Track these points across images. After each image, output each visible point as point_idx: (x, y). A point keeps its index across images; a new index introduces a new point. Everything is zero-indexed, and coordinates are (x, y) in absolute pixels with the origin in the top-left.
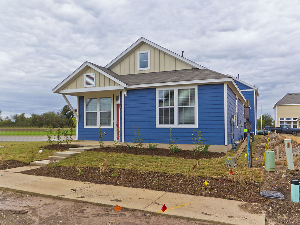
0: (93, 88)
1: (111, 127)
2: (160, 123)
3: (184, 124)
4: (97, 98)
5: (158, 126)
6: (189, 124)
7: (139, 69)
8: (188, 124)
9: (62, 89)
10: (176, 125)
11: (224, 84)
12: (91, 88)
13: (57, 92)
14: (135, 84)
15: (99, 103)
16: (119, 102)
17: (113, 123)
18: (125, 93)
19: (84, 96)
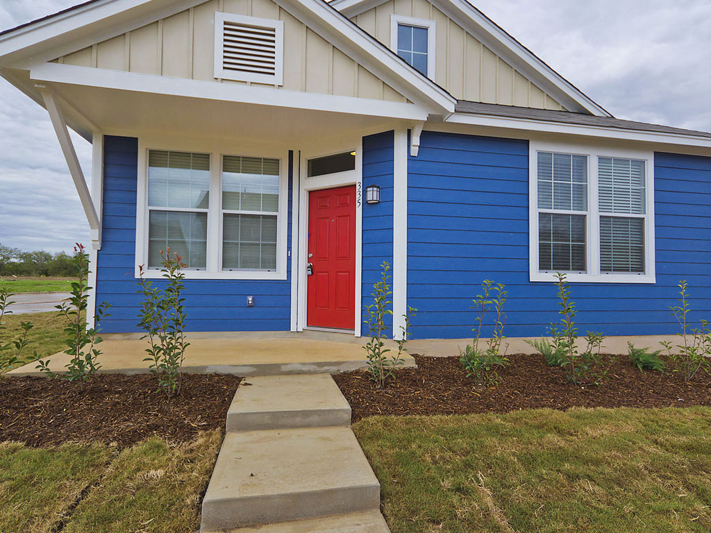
0: (270, 90)
1: (280, 274)
2: (544, 266)
3: (614, 270)
5: (536, 275)
6: (628, 271)
8: (625, 270)
10: (594, 274)
15: (220, 175)
16: (354, 177)
17: (289, 259)
18: (416, 140)
19: (137, 138)
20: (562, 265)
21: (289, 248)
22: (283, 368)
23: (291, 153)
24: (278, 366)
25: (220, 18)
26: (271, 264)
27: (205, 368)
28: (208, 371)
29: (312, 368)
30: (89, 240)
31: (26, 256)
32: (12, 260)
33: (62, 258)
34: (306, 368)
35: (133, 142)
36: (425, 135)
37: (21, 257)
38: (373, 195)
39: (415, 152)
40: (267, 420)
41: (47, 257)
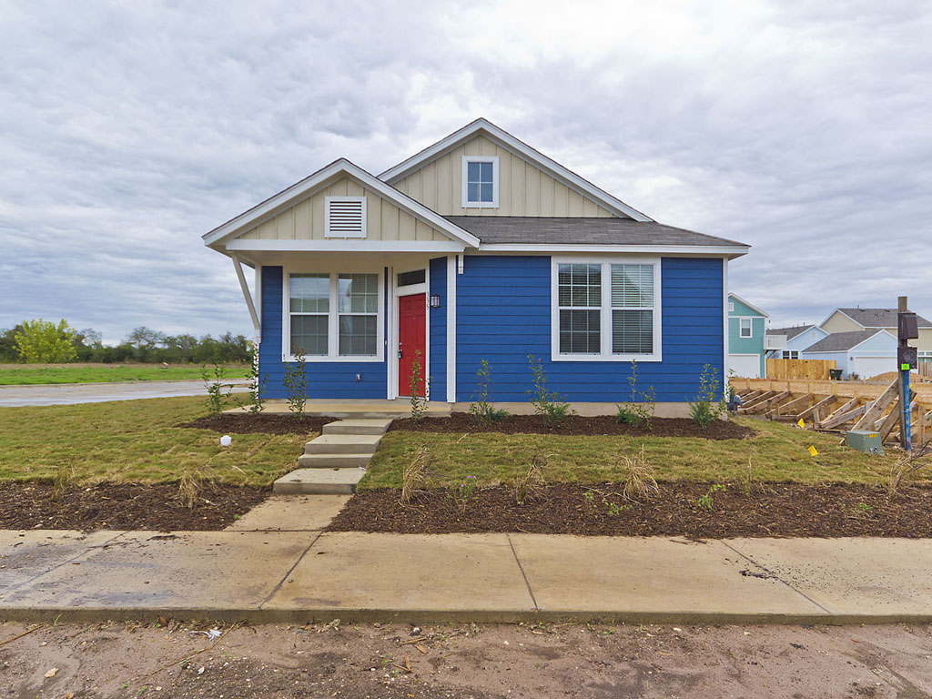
0: (358, 241)
1: (379, 358)
2: (563, 349)
3: (626, 352)
4: (327, 276)
5: (557, 356)
6: (639, 352)
7: (466, 203)
8: (636, 351)
9: (239, 237)
10: (606, 354)
11: (722, 260)
12: (349, 241)
13: (219, 246)
14: (497, 240)
15: (337, 281)
16: (424, 288)
17: (386, 347)
18: (461, 264)
19: (282, 267)
20: (579, 348)
21: (386, 339)
22: (366, 415)
23: (386, 268)
24: (362, 413)
25: (328, 199)
26: (373, 351)
27: (320, 413)
28: (322, 415)
29: (383, 415)
30: (253, 336)
31: (170, 341)
32: (159, 346)
33: (208, 342)
34: (378, 415)
35: (281, 268)
36: (466, 258)
37: (166, 342)
38: (435, 302)
39: (461, 271)
40: (342, 430)
41: (192, 341)
